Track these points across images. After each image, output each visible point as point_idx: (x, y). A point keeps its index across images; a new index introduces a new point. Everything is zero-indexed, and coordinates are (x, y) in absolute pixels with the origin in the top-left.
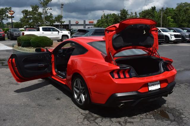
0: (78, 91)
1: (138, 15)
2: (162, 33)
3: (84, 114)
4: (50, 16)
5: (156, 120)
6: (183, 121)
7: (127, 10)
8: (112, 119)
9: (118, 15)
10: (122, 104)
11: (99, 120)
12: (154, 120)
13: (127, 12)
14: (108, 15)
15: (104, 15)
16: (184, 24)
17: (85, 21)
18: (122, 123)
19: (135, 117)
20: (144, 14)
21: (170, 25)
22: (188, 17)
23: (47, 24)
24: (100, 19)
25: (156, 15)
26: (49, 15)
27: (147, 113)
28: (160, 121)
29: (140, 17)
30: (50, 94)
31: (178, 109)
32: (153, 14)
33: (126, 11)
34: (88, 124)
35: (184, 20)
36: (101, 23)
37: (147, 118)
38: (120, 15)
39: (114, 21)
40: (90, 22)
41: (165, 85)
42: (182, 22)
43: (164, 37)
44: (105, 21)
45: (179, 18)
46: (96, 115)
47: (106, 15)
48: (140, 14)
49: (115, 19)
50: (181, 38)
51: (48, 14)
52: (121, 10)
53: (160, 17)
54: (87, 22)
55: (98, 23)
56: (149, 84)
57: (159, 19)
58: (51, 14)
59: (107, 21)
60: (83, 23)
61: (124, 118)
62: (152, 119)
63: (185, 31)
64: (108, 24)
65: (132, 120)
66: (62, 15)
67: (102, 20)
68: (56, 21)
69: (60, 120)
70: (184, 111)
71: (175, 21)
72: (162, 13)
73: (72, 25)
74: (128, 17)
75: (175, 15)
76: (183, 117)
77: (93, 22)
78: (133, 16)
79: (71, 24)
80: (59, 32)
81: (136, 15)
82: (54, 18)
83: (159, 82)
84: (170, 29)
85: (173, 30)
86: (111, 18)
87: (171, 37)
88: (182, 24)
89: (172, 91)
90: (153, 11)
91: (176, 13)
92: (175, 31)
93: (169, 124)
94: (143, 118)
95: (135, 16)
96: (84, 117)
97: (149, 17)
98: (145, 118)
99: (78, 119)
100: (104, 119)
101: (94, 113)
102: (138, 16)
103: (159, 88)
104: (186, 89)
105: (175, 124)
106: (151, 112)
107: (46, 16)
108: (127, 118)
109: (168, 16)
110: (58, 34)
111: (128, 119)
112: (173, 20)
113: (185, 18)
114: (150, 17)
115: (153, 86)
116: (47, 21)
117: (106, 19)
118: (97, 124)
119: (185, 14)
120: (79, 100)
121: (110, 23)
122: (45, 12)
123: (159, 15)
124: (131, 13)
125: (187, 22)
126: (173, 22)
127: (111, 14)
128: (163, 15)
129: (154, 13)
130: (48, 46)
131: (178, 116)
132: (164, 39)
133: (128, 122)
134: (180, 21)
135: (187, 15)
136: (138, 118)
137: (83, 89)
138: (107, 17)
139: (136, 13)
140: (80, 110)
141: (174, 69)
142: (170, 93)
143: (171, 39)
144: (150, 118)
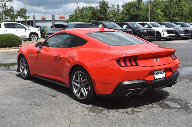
0: (78, 85)
1: (121, 8)
2: (153, 28)
3: (88, 107)
4: (10, 10)
5: (163, 108)
6: (190, 108)
7: (108, 2)
8: (119, 110)
9: (97, 9)
10: (129, 93)
11: (105, 111)
12: (161, 109)
13: (107, 5)
14: (83, 9)
15: (78, 8)
16: (176, 18)
17: (53, 16)
18: (129, 113)
19: (142, 107)
20: (128, 6)
21: (160, 19)
22: (181, 10)
23: (7, 20)
24: (74, 13)
25: (142, 8)
26: (9, 8)
27: (153, 104)
28: (167, 109)
29: (124, 10)
30: (42, 93)
31: (183, 99)
32: (139, 7)
33: (106, 3)
34: (95, 115)
35: (177, 14)
36: (75, 19)
37: (154, 108)
38: (99, 8)
39: (92, 15)
40: (60, 18)
41: (170, 74)
42: (173, 16)
43: (155, 33)
44: (80, 15)
45: (171, 11)
46: (100, 108)
47: (81, 9)
48: (123, 6)
49: (93, 13)
50: (174, 35)
51: (7, 6)
52: (100, 2)
53: (148, 10)
54: (57, 18)
55: (71, 18)
56: (155, 72)
57: (146, 12)
58: (11, 7)
59: (83, 16)
60: (51, 19)
61: (130, 108)
62: (159, 108)
63: (179, 26)
64: (83, 20)
65: (139, 110)
66: (26, 8)
67: (76, 15)
68: (19, 15)
69: (64, 114)
70: (189, 101)
71: (166, 15)
72: (150, 5)
73: (36, 21)
74: (109, 10)
75: (166, 8)
76: (189, 106)
77: (64, 18)
78: (114, 9)
79: (36, 19)
80: (26, 29)
81: (119, 8)
82: (15, 13)
83: (163, 71)
84: (161, 24)
85: (165, 25)
86: (87, 13)
87: (163, 33)
88: (173, 18)
89: (176, 81)
90: (139, 3)
91: (166, 5)
92: (167, 26)
93: (177, 111)
94: (150, 108)
95: (117, 9)
96: (88, 110)
97: (134, 10)
98: (152, 108)
99: (83, 112)
100: (110, 110)
101: (99, 107)
102: (121, 10)
103: (165, 77)
104: (188, 83)
105: (182, 111)
106: (156, 103)
107: (5, 9)
108: (133, 108)
109: (157, 9)
110: (25, 32)
111: (135, 110)
112: (163, 13)
113: (178, 11)
114: (136, 10)
115: (158, 74)
116: (6, 17)
117: (81, 13)
118: (105, 114)
119: (177, 6)
120: (79, 94)
121: (86, 18)
122: (3, 4)
123: (146, 8)
124: (113, 5)
125: (180, 16)
126: (163, 16)
127: (87, 7)
128: (150, 7)
129: (140, 5)
130: (16, 46)
131: (184, 105)
132: (155, 35)
133: (136, 112)
134: (172, 15)
135: (180, 8)
136: (145, 108)
137: (85, 82)
138: (82, 11)
139: (118, 6)
140: (82, 104)
141: (177, 58)
142: (174, 83)
143: (163, 36)
144: (157, 108)
